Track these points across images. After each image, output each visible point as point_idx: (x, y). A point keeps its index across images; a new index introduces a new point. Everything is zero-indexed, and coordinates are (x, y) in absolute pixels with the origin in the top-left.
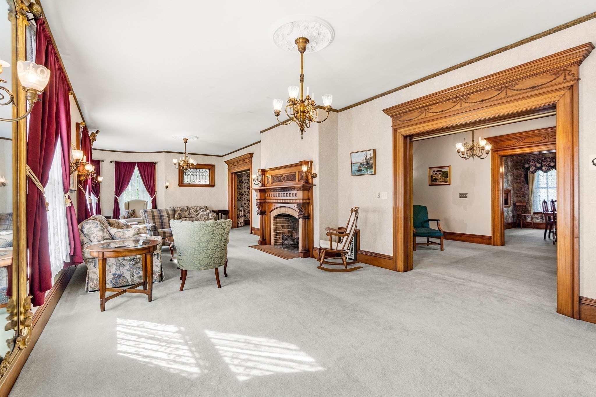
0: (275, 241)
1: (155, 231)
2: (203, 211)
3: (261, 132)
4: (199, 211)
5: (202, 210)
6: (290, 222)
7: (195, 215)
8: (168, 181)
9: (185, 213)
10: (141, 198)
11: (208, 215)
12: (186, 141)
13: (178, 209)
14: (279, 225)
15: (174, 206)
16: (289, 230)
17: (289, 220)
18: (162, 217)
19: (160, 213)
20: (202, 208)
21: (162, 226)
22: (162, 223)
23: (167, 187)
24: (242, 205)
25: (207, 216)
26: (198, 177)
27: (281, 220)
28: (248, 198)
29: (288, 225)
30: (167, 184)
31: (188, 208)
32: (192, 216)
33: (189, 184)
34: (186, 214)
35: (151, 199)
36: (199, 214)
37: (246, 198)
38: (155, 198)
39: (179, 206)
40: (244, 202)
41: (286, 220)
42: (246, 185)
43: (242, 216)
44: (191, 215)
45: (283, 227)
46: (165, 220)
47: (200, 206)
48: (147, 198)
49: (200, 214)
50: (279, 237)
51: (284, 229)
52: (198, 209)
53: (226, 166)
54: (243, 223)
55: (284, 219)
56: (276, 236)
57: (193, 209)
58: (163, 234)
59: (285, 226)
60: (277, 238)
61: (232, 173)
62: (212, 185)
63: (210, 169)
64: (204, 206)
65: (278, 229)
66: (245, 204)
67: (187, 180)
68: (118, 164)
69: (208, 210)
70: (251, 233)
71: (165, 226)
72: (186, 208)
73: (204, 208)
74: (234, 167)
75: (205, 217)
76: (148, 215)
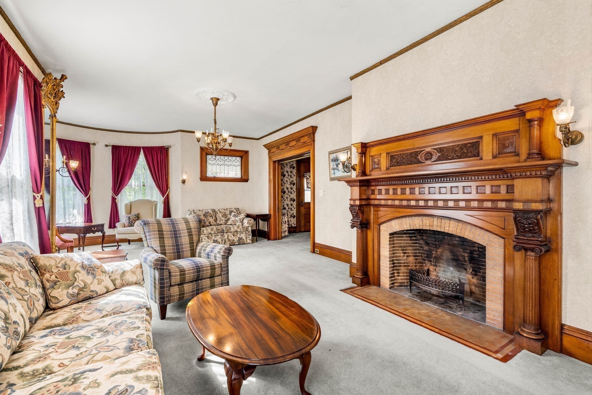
0: (392, 280)
1: (163, 269)
2: (234, 216)
3: (352, 78)
4: (229, 216)
5: (233, 214)
6: (419, 244)
7: (224, 221)
8: (186, 173)
9: (210, 218)
10: (148, 198)
11: (242, 222)
12: (216, 101)
13: (200, 213)
14: (398, 250)
15: (194, 208)
16: (416, 259)
17: (416, 240)
18: (177, 234)
19: (174, 227)
20: (232, 211)
21: (178, 252)
22: (177, 245)
23: (184, 182)
24: (283, 206)
25: (241, 224)
26: (226, 167)
27: (401, 240)
28: (291, 197)
29: (415, 250)
30: (185, 177)
31: (214, 211)
32: (220, 223)
33: (215, 177)
34: (211, 220)
35: (162, 199)
36: (229, 220)
37: (289, 197)
38: (168, 197)
39: (201, 209)
40: (286, 202)
41: (411, 240)
42: (289, 179)
43: (286, 221)
44: (218, 222)
45: (405, 253)
46: (183, 241)
47: (230, 209)
48: (157, 197)
49: (231, 220)
50: (398, 273)
51: (407, 256)
52: (228, 212)
53: (267, 151)
54: (287, 232)
55: (406, 237)
56: (393, 270)
57: (221, 212)
58: (181, 275)
59: (410, 251)
60: (394, 273)
61: (274, 162)
62: (244, 179)
63: (241, 157)
64: (235, 209)
65: (396, 257)
66: (288, 205)
67: (212, 171)
68: (116, 150)
69: (242, 215)
70: (314, 252)
71: (183, 251)
72: (211, 212)
73: (236, 212)
74: (279, 151)
75: (238, 224)
76: (149, 232)
